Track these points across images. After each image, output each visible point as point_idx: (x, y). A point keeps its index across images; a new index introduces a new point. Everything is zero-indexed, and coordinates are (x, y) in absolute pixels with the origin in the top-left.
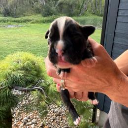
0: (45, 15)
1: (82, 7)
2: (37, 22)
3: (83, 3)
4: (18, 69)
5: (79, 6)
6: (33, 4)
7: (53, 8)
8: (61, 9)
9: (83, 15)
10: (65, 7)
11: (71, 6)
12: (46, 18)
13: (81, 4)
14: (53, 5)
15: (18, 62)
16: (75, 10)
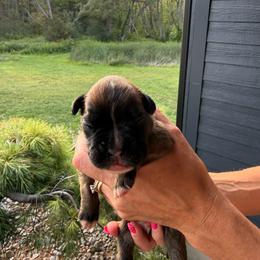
0: (52, 39)
1: (125, 24)
2: (36, 51)
3: (128, 18)
4: (18, 156)
5: (120, 23)
6: (27, 15)
7: (69, 25)
8: (86, 27)
9: (129, 38)
10: (93, 23)
11: (104, 22)
12: (54, 44)
13: (124, 18)
14: (69, 19)
15: (15, 141)
16: (112, 30)
